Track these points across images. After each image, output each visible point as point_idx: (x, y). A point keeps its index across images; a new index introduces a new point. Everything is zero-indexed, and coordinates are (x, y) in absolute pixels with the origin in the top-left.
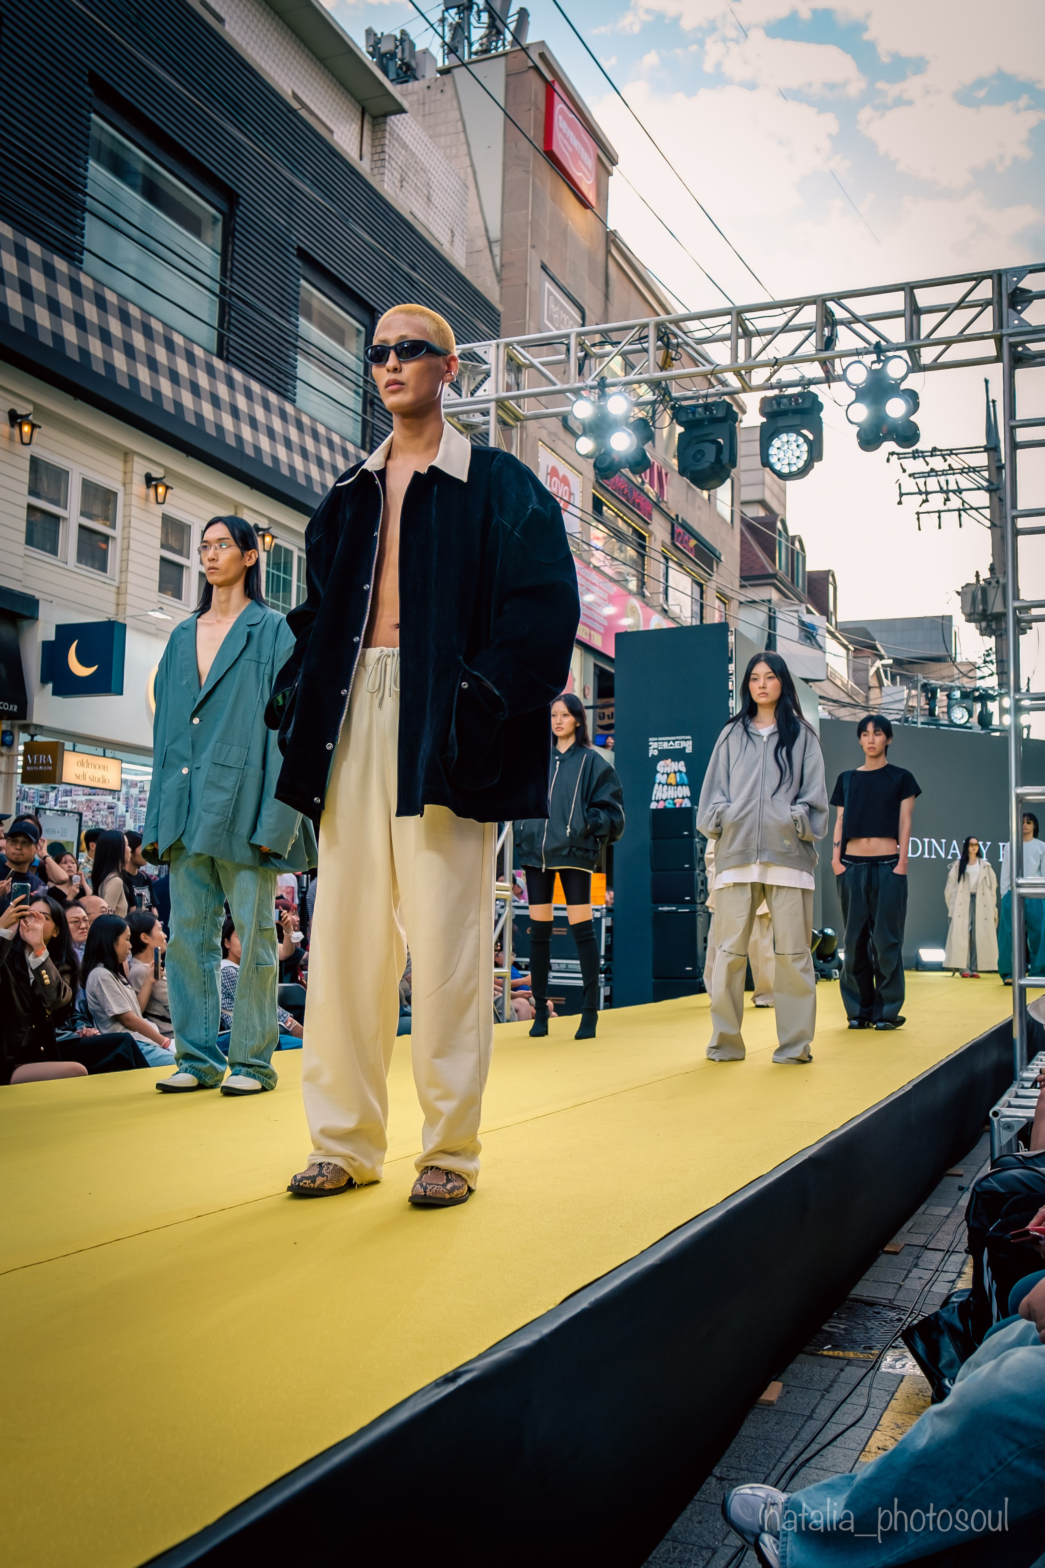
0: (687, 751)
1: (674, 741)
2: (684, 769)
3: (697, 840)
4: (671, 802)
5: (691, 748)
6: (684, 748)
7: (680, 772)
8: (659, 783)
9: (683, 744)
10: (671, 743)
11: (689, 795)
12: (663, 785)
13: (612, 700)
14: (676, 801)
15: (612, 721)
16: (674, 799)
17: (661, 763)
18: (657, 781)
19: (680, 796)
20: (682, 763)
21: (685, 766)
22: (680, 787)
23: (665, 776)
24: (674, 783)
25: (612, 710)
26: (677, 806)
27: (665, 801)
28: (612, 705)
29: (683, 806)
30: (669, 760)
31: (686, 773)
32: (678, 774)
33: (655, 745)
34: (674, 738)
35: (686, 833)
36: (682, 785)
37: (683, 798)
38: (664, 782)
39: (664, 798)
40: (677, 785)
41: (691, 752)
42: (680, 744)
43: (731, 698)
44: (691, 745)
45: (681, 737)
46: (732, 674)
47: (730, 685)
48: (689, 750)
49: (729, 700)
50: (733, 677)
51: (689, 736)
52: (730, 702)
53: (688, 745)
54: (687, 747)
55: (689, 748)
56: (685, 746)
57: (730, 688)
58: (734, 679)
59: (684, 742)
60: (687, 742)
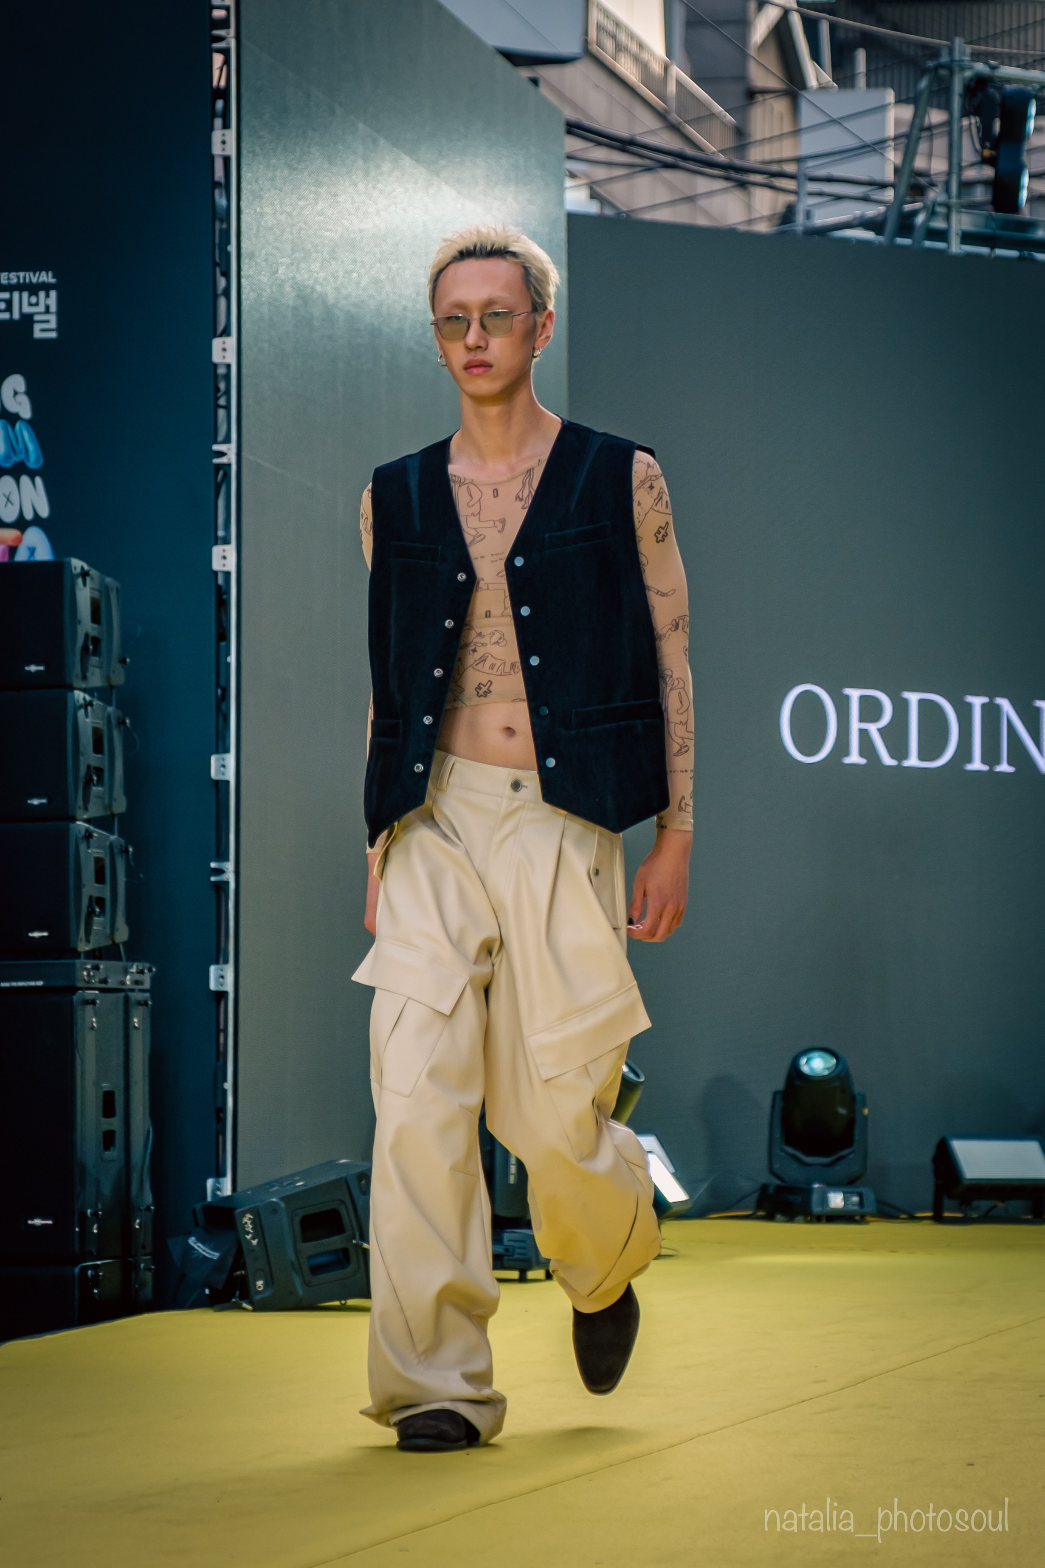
0: (38, 334)
2: (23, 407)
3: (79, 696)
5: (53, 319)
6: (28, 320)
7: (9, 417)
9: (23, 303)
11: (44, 512)
19: (9, 516)
20: (16, 382)
21: (29, 393)
22: (7, 482)
29: (22, 556)
31: (32, 423)
35: (33, 668)
36: (17, 471)
37: (21, 524)
41: (54, 335)
42: (9, 303)
43: (218, 122)
44: (53, 309)
45: (10, 271)
46: (224, 24)
47: (217, 69)
48: (43, 330)
49: (212, 129)
50: (228, 36)
51: (44, 273)
52: (217, 135)
53: (41, 308)
54: (36, 318)
55: (48, 321)
56: (27, 309)
57: (218, 78)
58: (233, 44)
59: (25, 295)
60: (37, 295)
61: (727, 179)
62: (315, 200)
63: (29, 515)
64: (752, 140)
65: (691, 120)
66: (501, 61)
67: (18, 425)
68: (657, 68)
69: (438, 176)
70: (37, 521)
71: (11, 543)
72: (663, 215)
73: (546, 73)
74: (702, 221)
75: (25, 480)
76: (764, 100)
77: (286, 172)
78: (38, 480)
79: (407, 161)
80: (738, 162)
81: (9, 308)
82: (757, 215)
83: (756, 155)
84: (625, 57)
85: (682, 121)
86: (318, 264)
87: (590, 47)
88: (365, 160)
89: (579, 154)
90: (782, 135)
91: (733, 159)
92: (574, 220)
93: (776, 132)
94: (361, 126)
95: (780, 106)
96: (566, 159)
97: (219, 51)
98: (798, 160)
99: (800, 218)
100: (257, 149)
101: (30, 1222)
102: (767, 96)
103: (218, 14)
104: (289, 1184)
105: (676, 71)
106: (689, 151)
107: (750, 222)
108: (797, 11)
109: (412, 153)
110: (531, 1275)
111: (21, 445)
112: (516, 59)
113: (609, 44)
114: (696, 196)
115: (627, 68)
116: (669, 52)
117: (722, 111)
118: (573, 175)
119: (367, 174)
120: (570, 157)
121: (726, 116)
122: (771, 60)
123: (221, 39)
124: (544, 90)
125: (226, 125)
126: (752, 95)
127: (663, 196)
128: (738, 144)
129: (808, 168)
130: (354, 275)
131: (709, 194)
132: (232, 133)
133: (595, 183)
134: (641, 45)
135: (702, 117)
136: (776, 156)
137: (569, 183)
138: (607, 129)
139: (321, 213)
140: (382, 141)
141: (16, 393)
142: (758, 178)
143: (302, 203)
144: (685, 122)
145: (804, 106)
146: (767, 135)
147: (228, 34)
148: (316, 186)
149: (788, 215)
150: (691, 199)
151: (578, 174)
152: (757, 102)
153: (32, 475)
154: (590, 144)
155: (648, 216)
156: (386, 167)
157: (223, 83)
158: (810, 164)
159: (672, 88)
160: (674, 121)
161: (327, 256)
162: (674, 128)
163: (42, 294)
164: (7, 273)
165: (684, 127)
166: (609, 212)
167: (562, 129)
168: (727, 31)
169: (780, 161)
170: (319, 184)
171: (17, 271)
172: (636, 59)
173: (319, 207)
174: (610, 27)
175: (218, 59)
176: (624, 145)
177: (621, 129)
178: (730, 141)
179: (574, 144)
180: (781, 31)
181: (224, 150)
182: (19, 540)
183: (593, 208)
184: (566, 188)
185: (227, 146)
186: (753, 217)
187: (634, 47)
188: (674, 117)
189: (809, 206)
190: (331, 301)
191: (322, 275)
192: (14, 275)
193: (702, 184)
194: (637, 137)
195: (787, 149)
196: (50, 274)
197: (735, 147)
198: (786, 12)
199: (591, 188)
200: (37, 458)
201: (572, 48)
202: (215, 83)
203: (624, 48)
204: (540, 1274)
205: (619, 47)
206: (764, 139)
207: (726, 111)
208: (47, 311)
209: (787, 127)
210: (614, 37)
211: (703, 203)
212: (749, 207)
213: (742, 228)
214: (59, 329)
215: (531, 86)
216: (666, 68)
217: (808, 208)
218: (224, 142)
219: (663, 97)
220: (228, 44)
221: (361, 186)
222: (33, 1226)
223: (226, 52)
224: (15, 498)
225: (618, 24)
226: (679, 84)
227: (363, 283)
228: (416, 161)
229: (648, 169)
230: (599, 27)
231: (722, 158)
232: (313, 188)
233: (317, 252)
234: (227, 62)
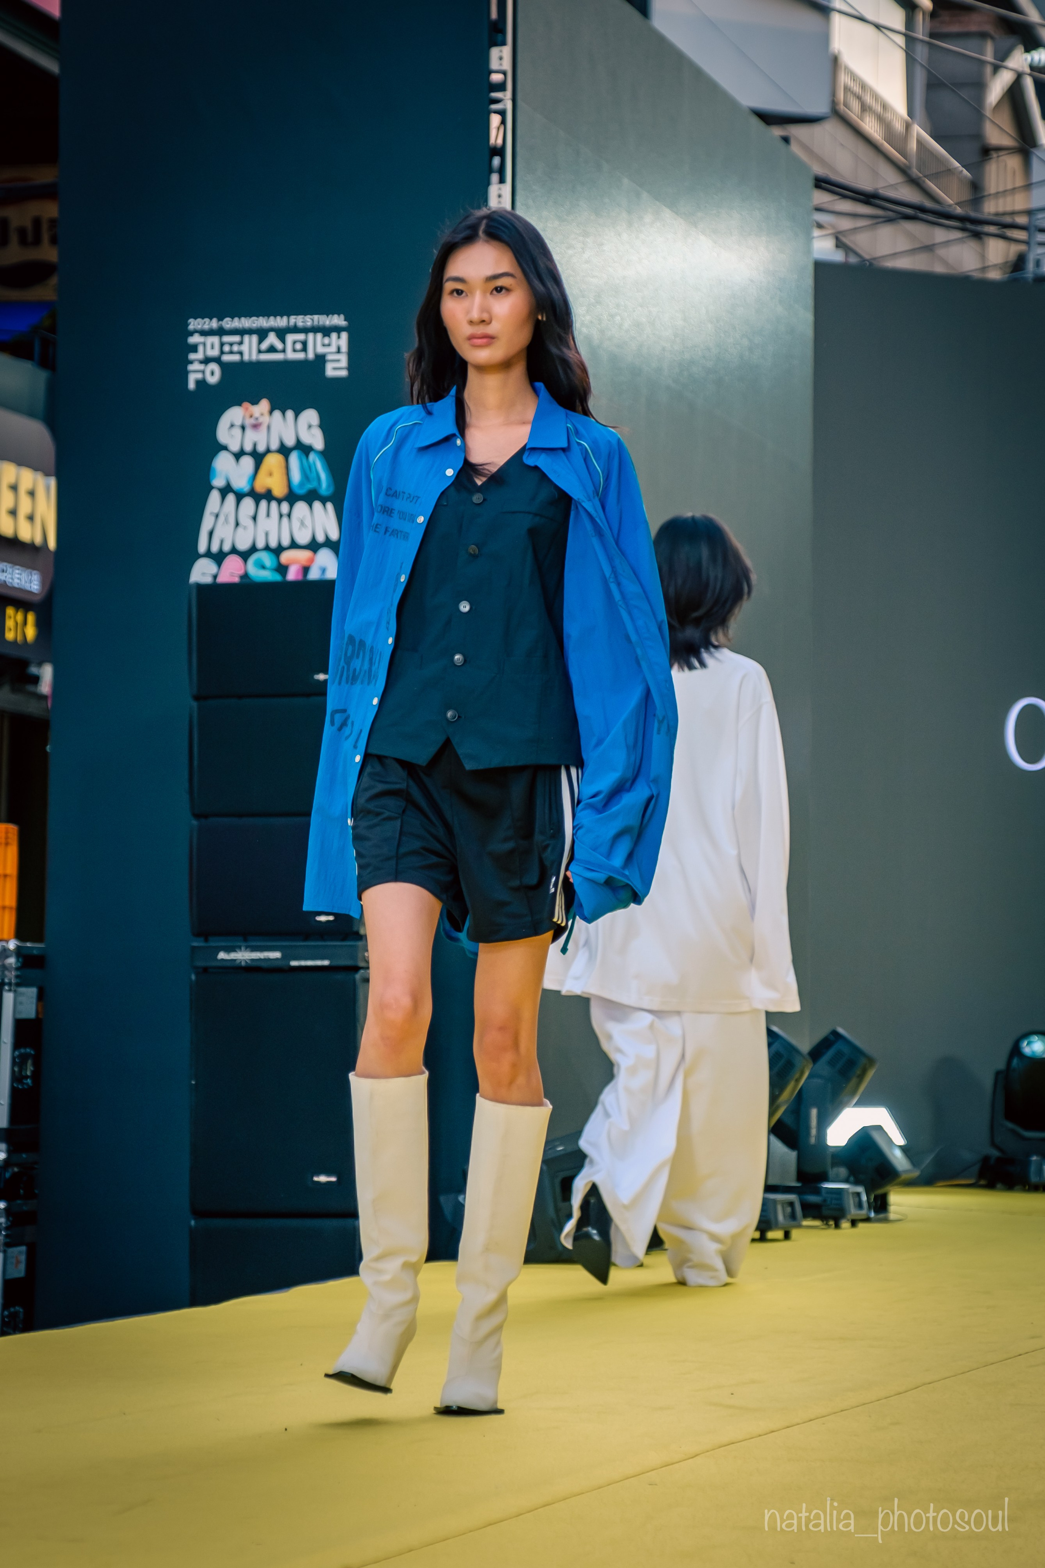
0: (330, 373)
1: (281, 334)
2: (316, 439)
4: (267, 559)
5: (343, 359)
6: (321, 359)
7: (304, 449)
8: (226, 490)
9: (317, 344)
10: (272, 339)
12: (240, 497)
13: (45, 176)
14: (285, 557)
15: (49, 253)
16: (278, 551)
17: (234, 415)
18: (218, 482)
19: (303, 538)
20: (311, 416)
21: (322, 426)
22: (301, 507)
23: (248, 463)
24: (279, 490)
25: (50, 210)
26: (292, 575)
27: (245, 556)
28: (48, 193)
29: (314, 575)
30: (264, 405)
31: (324, 454)
32: (294, 457)
33: (211, 346)
34: (281, 322)
36: (311, 497)
37: (314, 546)
38: (241, 483)
39: (243, 545)
40: (292, 498)
41: (344, 373)
42: (304, 344)
43: (495, 177)
44: (344, 348)
45: (305, 315)
46: (501, 87)
47: (495, 128)
48: (335, 369)
49: (488, 183)
50: (504, 98)
51: (336, 316)
52: (494, 189)
53: (333, 349)
54: (329, 357)
55: (338, 361)
56: (321, 350)
57: (495, 137)
58: (509, 106)
59: (319, 336)
60: (329, 336)
61: (963, 229)
62: (583, 249)
63: (321, 538)
64: (986, 193)
65: (930, 175)
66: (755, 122)
67: (312, 456)
68: (899, 127)
69: (696, 227)
70: (329, 544)
71: (305, 563)
72: (904, 264)
73: (797, 132)
74: (939, 269)
75: (317, 505)
76: (998, 157)
77: (557, 223)
78: (330, 506)
79: (667, 213)
80: (973, 214)
81: (305, 349)
82: (990, 264)
83: (990, 208)
84: (869, 116)
85: (921, 175)
86: (584, 308)
87: (837, 108)
88: (629, 212)
89: (825, 206)
90: (1014, 189)
91: (969, 211)
92: (821, 268)
93: (1009, 187)
94: (626, 181)
95: (1013, 162)
96: (814, 211)
97: (496, 112)
98: (1029, 213)
99: (1030, 266)
100: (530, 202)
101: (316, 1179)
102: (1001, 153)
103: (496, 78)
104: (550, 1149)
105: (917, 130)
106: (928, 204)
107: (984, 269)
108: (1030, 75)
109: (672, 206)
110: (770, 1235)
111: (314, 474)
112: (768, 118)
113: (855, 105)
114: (934, 245)
115: (871, 127)
116: (911, 112)
117: (959, 167)
118: (820, 226)
119: (630, 224)
120: (818, 209)
121: (962, 171)
122: (1005, 120)
123: (497, 101)
124: (794, 148)
125: (502, 181)
126: (986, 152)
127: (903, 245)
128: (973, 197)
129: (1038, 219)
130: (618, 318)
131: (947, 243)
132: (507, 188)
133: (840, 232)
134: (885, 106)
135: (940, 172)
136: (1009, 209)
137: (816, 233)
138: (851, 183)
139: (587, 262)
140: (645, 195)
141: (310, 426)
142: (992, 229)
143: (570, 252)
144: (925, 177)
145: (1035, 164)
146: (1001, 189)
147: (505, 96)
148: (583, 236)
149: (1019, 263)
150: (929, 248)
151: (825, 225)
152: (990, 159)
153: (324, 500)
154: (836, 197)
155: (890, 264)
156: (648, 218)
157: (500, 141)
158: (1040, 216)
159: (913, 146)
160: (914, 176)
161: (593, 300)
162: (915, 182)
163: (334, 335)
164: (302, 316)
165: (924, 182)
166: (853, 260)
167: (811, 183)
168: (964, 93)
169: (1013, 213)
170: (586, 234)
171: (311, 314)
172: (880, 119)
173: (586, 256)
174: (857, 89)
175: (495, 119)
176: (868, 198)
177: (865, 184)
178: (966, 195)
179: (821, 198)
180: (1014, 93)
181: (500, 202)
182: (312, 560)
183: (838, 257)
184: (813, 238)
185: (502, 200)
186: (987, 264)
187: (879, 109)
188: (915, 172)
189: (1038, 255)
190: (596, 342)
191: (588, 318)
192: (308, 318)
193: (940, 235)
194: (880, 191)
195: (1019, 202)
196: (342, 316)
197: (970, 200)
198: (1019, 76)
199: (837, 239)
200: (328, 486)
201: (820, 108)
202: (492, 141)
203: (869, 107)
204: (778, 1234)
205: (865, 108)
206: (998, 193)
207: (963, 166)
208: (339, 351)
209: (1019, 182)
210: (859, 98)
211: (941, 252)
212: (983, 257)
213: (977, 275)
214: (350, 368)
215: (782, 144)
216: (908, 126)
217: (1038, 257)
218: (500, 196)
219: (904, 154)
220: (505, 105)
221: (625, 236)
222: (318, 1183)
223: (502, 113)
224: (308, 522)
225: (864, 86)
226: (920, 142)
227: (626, 325)
228: (677, 213)
229: (889, 220)
230: (847, 89)
231: (959, 211)
232: (581, 238)
233: (583, 297)
234: (503, 122)
